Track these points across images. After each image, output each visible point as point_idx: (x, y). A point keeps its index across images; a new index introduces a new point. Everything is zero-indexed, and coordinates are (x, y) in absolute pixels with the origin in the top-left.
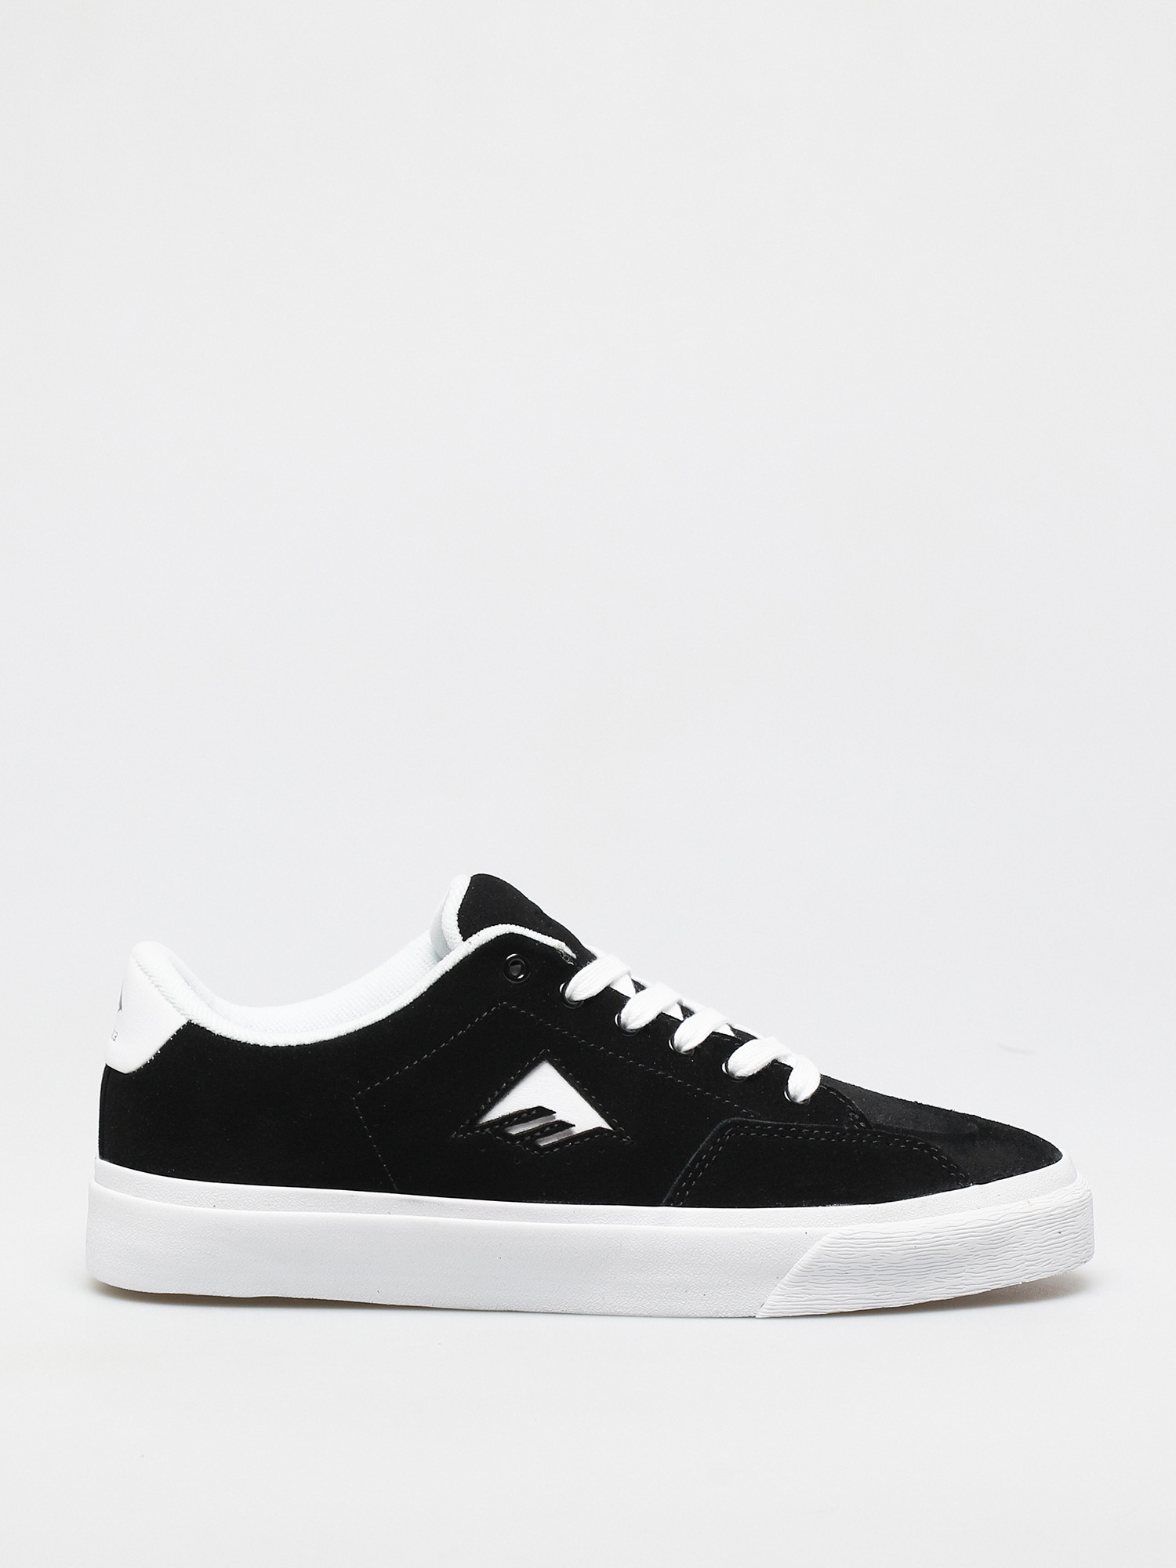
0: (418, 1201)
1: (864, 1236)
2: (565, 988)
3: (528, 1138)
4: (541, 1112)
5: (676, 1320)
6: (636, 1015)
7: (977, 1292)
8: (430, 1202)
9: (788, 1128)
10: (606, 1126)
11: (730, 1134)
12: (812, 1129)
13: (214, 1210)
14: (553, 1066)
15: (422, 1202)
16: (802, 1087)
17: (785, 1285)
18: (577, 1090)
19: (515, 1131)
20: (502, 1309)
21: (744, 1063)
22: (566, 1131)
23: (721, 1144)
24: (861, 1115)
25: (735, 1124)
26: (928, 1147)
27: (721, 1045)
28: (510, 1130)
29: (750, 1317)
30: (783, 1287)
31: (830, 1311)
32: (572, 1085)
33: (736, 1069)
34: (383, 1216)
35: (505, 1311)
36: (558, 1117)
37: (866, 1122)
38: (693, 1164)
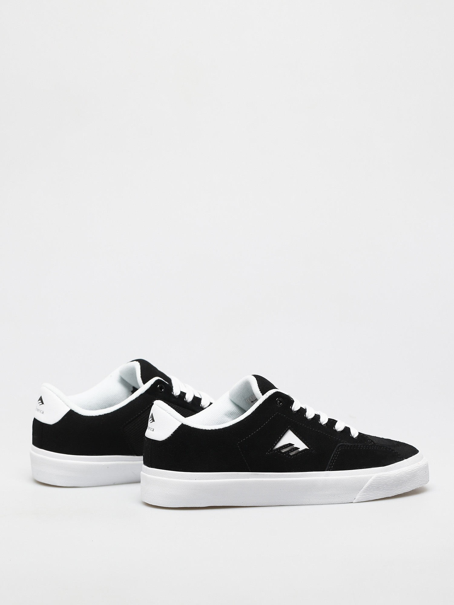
0: (257, 474)
1: (383, 476)
2: (291, 408)
3: (287, 453)
4: (290, 445)
5: (330, 505)
6: (310, 415)
7: (409, 491)
8: (260, 474)
9: (355, 445)
10: (308, 448)
11: (340, 448)
12: (361, 445)
13: (196, 481)
14: (291, 431)
15: (258, 474)
16: (354, 433)
17: (362, 492)
18: (298, 438)
19: (283, 451)
20: (279, 505)
21: (339, 427)
22: (297, 450)
23: (339, 451)
24: (371, 440)
25: (341, 445)
26: (391, 449)
27: (332, 422)
28: (282, 451)
29: (351, 503)
30: (361, 493)
31: (373, 499)
32: (297, 436)
33: (338, 429)
34: (246, 479)
35: (279, 506)
36: (295, 446)
37: (373, 442)
38: (333, 458)
